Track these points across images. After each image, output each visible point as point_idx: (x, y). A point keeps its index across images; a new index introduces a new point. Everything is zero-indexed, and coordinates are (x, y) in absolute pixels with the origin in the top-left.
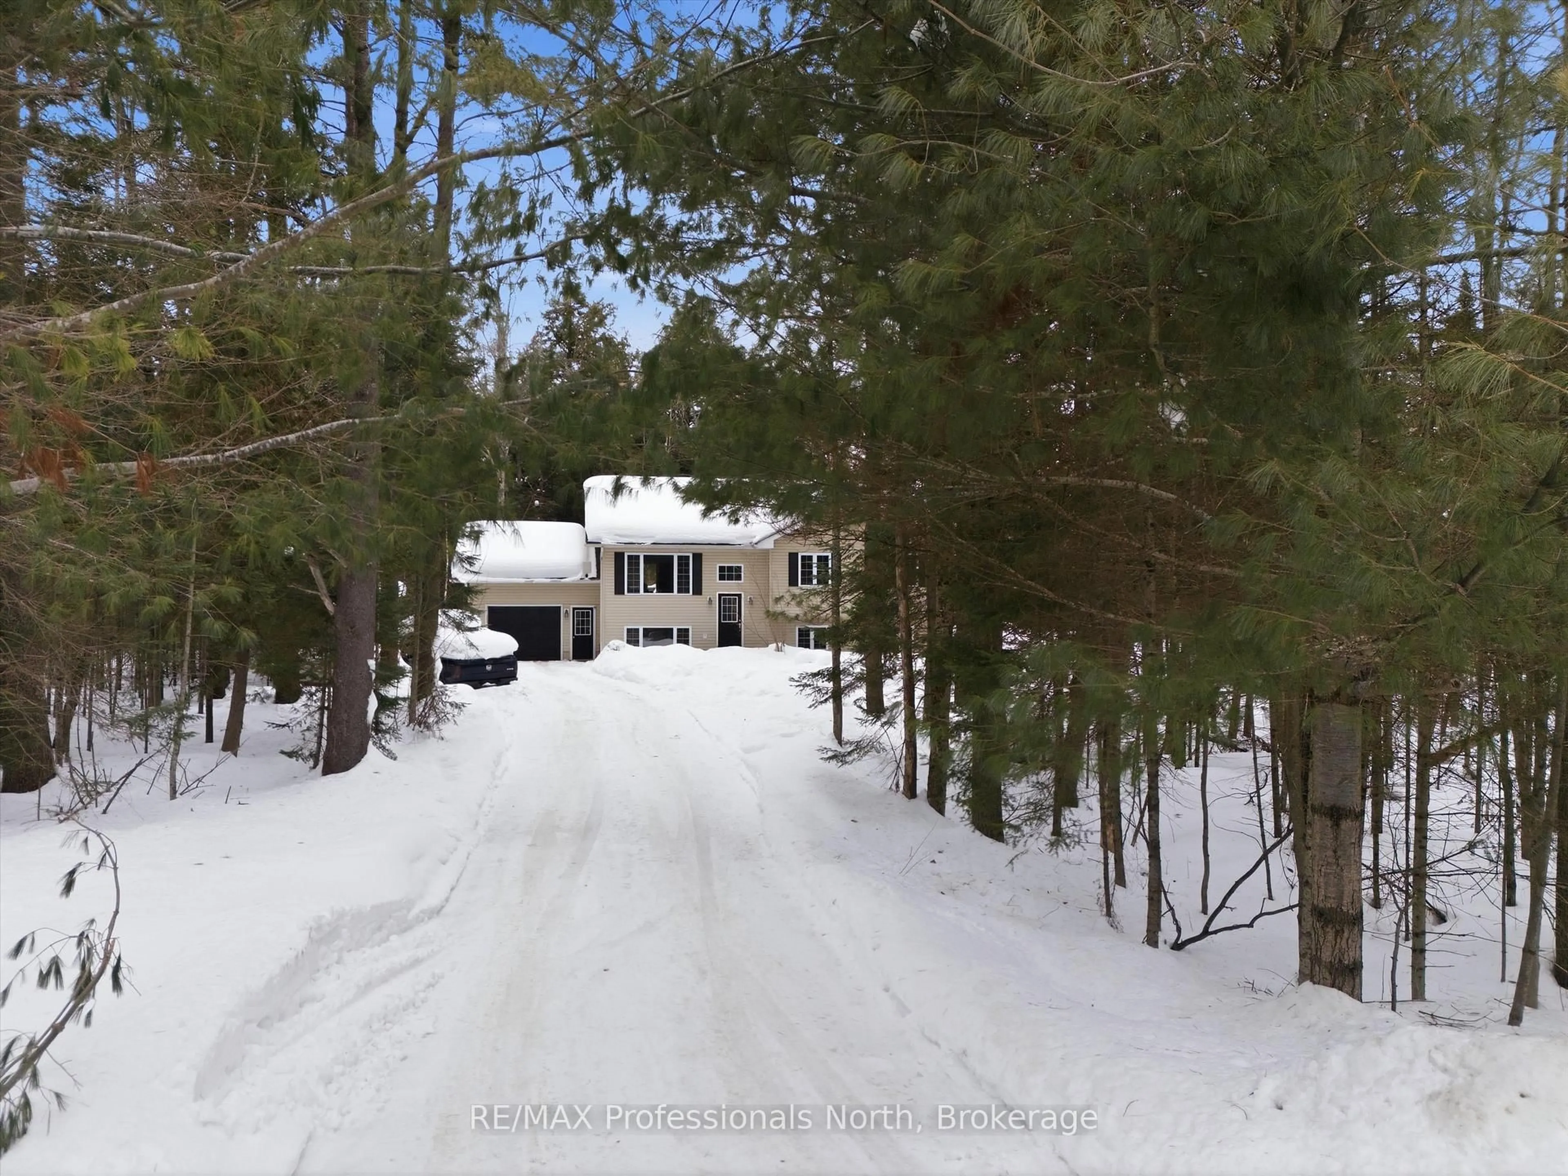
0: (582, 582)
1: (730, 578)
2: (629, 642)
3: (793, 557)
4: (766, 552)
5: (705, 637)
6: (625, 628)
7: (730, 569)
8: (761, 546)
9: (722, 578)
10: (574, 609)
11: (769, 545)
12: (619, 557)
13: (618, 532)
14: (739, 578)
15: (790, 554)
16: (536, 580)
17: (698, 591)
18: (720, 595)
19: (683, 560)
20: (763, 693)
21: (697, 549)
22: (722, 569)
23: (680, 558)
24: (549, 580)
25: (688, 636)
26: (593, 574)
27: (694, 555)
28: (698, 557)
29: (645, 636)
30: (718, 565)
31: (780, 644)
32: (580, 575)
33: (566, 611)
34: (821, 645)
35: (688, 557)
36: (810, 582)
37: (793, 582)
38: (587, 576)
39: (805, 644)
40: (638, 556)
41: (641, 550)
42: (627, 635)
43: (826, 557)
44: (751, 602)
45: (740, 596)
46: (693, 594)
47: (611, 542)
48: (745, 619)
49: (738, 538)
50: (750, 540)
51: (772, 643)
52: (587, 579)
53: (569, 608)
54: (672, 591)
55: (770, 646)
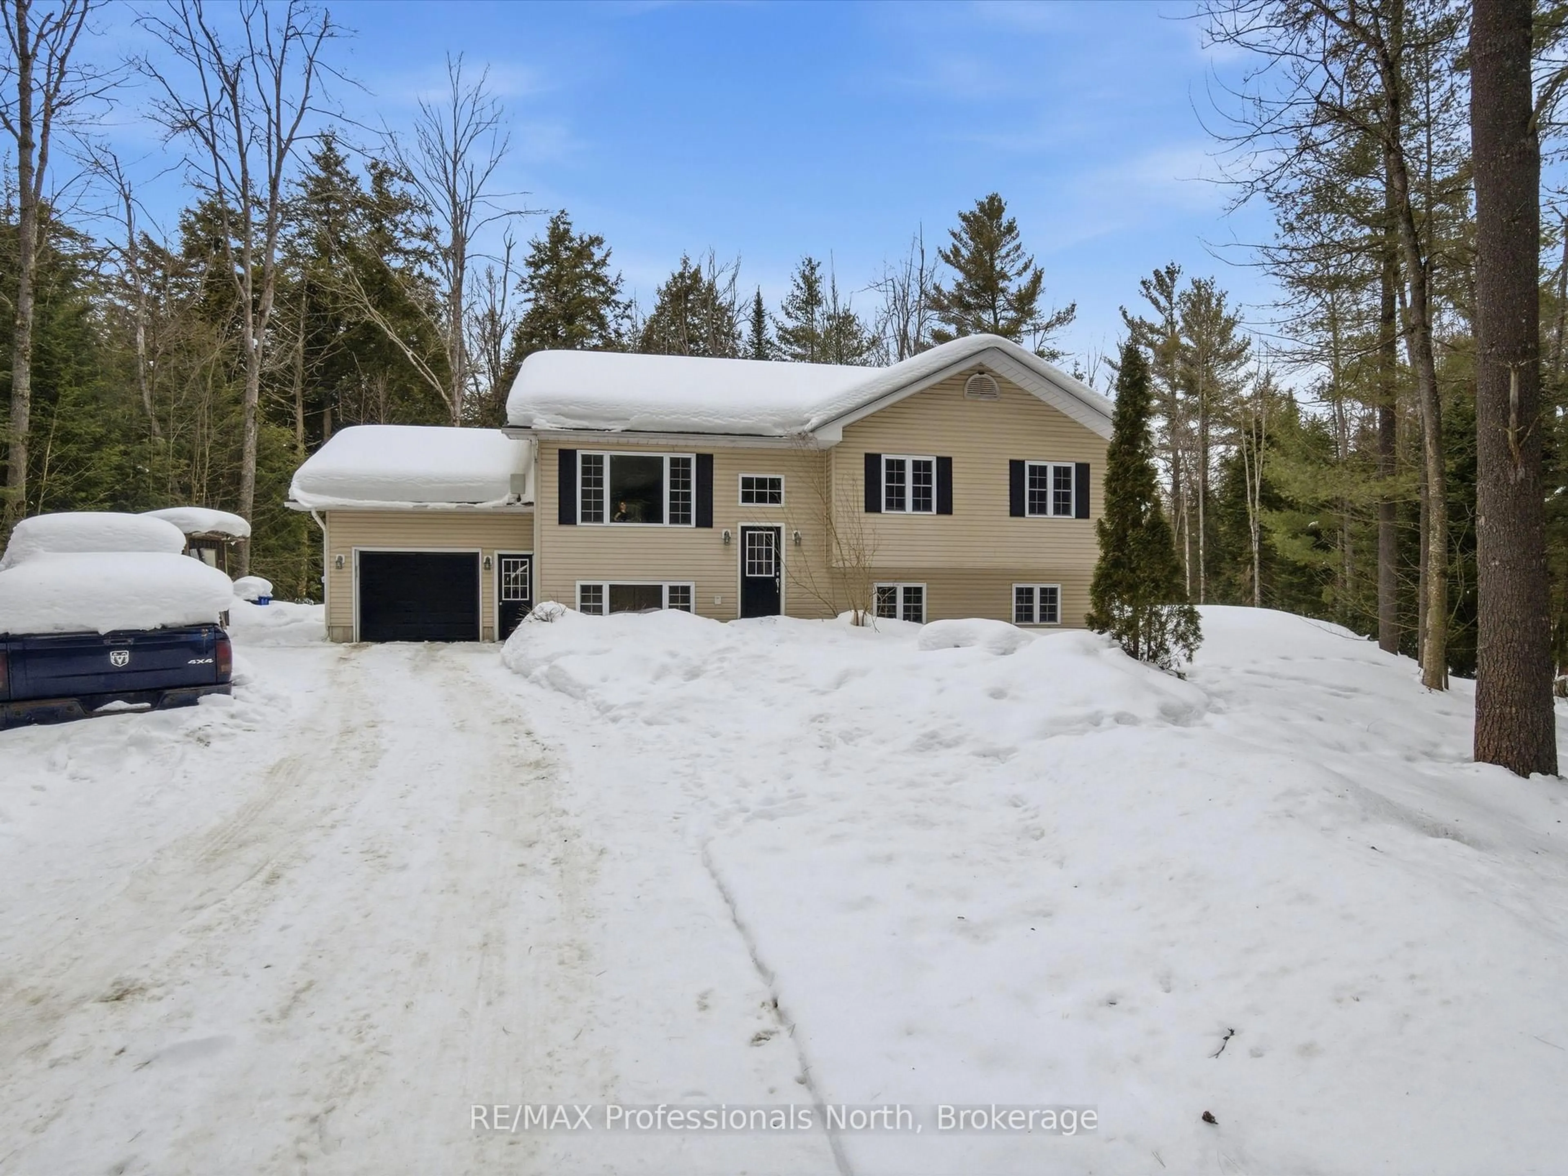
0: (511, 509)
1: (761, 498)
2: (584, 609)
3: (872, 461)
4: (828, 449)
5: (718, 602)
6: (579, 584)
7: (761, 483)
8: (818, 438)
9: (747, 498)
10: (501, 557)
11: (834, 434)
12: (566, 457)
13: (565, 409)
14: (776, 498)
15: (867, 456)
16: (432, 505)
17: (705, 520)
18: (744, 529)
19: (680, 466)
21: (705, 446)
22: (747, 483)
23: (674, 462)
24: (453, 506)
25: (688, 598)
26: (529, 495)
27: (699, 454)
28: (705, 462)
29: (611, 600)
30: (741, 476)
31: (860, 613)
32: (508, 497)
33: (488, 560)
34: (914, 614)
35: (689, 460)
36: (901, 505)
37: (872, 506)
38: (519, 499)
39: (887, 610)
40: (601, 457)
41: (608, 446)
42: (583, 599)
43: (928, 464)
44: (798, 541)
45: (778, 530)
46: (698, 526)
47: (547, 426)
48: (787, 571)
49: (777, 425)
50: (800, 429)
51: (845, 610)
52: (518, 504)
53: (492, 555)
54: (660, 520)
55: (842, 616)
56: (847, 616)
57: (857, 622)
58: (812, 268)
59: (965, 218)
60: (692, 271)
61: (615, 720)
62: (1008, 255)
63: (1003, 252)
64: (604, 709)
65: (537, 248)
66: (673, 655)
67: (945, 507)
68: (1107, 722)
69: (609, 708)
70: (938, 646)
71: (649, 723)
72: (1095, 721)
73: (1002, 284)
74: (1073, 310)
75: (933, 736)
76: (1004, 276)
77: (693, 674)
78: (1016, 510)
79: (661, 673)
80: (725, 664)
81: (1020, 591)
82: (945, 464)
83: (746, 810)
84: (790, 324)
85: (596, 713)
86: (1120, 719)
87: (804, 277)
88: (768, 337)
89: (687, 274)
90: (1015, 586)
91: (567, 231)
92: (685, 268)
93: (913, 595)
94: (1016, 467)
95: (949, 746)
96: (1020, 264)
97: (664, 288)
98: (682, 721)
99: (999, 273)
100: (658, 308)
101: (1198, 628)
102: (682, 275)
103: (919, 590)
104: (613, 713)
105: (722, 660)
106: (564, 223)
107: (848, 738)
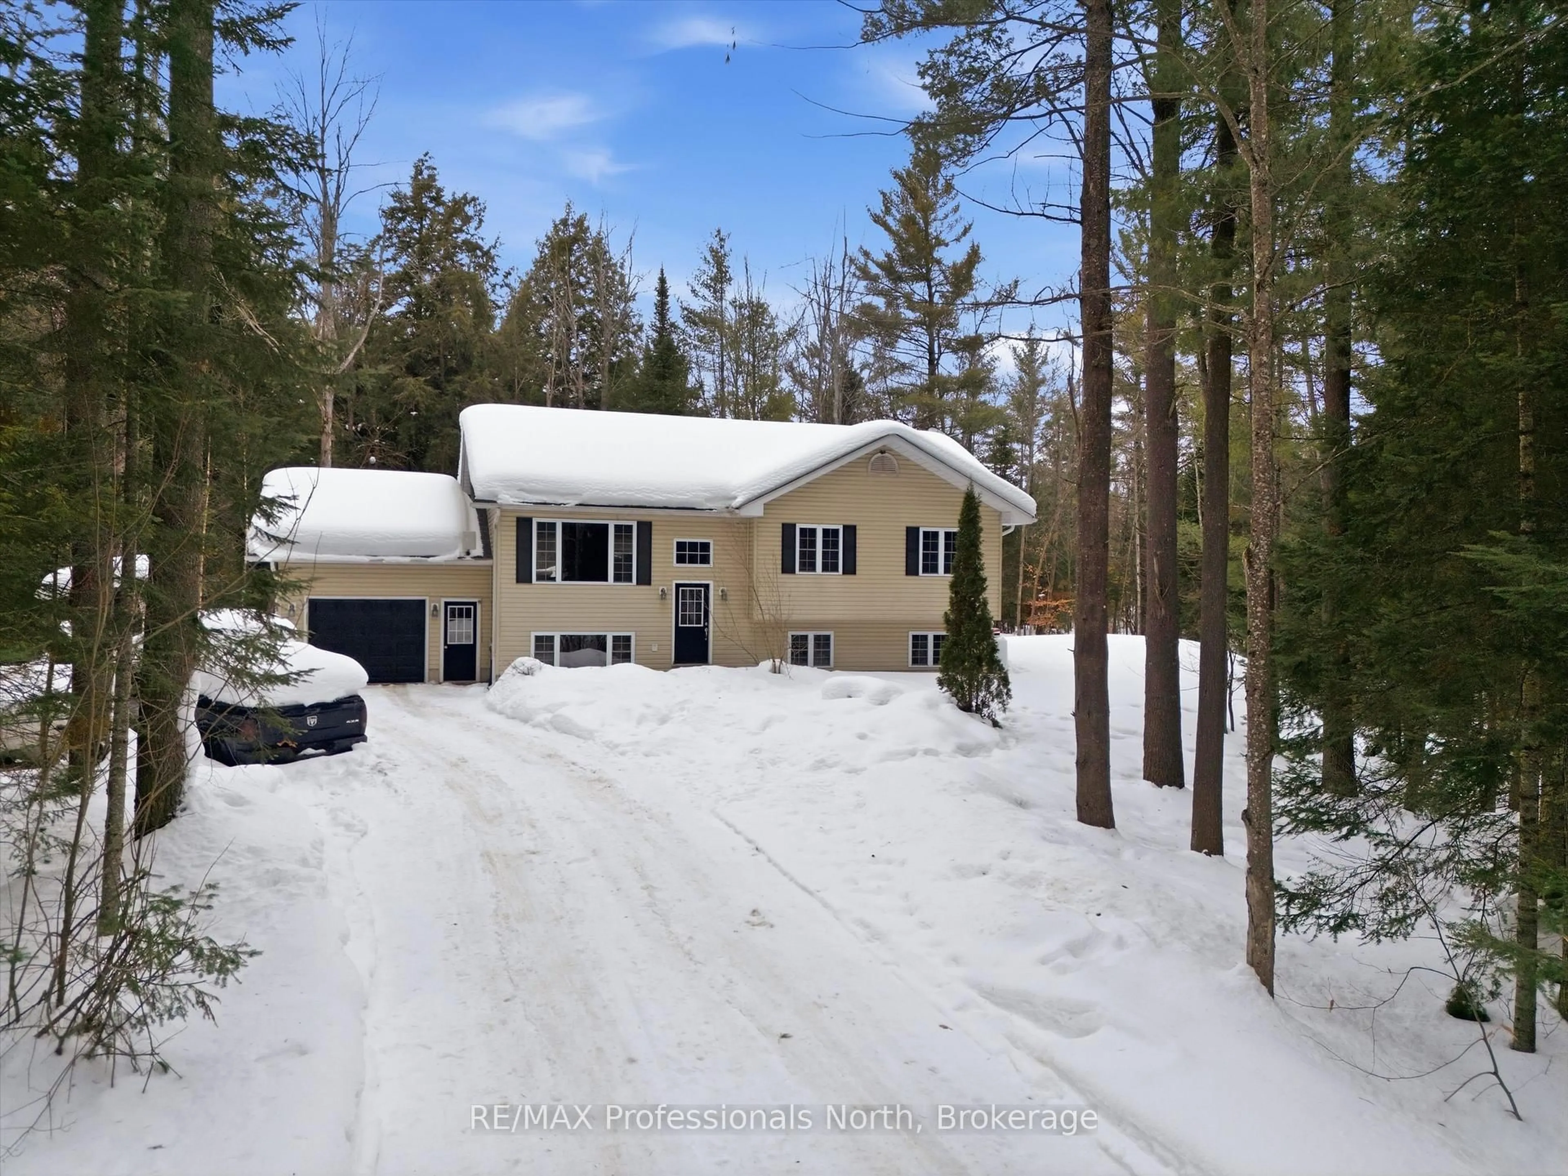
0: (460, 562)
1: (693, 560)
2: (541, 659)
3: (788, 530)
4: (749, 522)
5: (655, 649)
6: (533, 635)
7: (693, 546)
8: (745, 513)
9: (681, 559)
10: (447, 604)
11: (756, 510)
12: (523, 524)
13: (526, 486)
14: (705, 560)
15: (784, 526)
16: (387, 559)
17: (645, 579)
18: (678, 586)
19: (623, 532)
20: (821, 765)
21: (645, 515)
22: (681, 546)
23: (617, 527)
24: (407, 560)
25: (628, 647)
26: (478, 551)
27: (639, 524)
28: (645, 528)
29: (563, 649)
30: (675, 540)
31: (778, 661)
32: (458, 552)
33: (435, 607)
34: (823, 660)
35: (631, 527)
36: (812, 567)
37: (787, 568)
38: (468, 553)
39: (800, 659)
40: (554, 524)
41: (559, 515)
42: (537, 648)
43: (836, 532)
44: (724, 596)
45: (707, 587)
46: (638, 583)
47: (511, 501)
48: (715, 622)
49: (708, 500)
50: (727, 503)
51: (764, 659)
52: (468, 558)
53: (439, 603)
54: (605, 578)
55: (762, 664)
56: (767, 665)
57: (775, 670)
58: (722, 240)
59: (896, 175)
60: (576, 217)
61: (623, 754)
62: (946, 216)
63: (940, 213)
64: (613, 746)
65: (397, 197)
66: (648, 706)
67: (850, 569)
68: (919, 753)
69: (617, 746)
70: (835, 696)
71: (647, 755)
72: (913, 753)
73: (938, 254)
74: (1016, 287)
75: (822, 761)
76: (940, 243)
77: (663, 721)
78: (911, 570)
79: (641, 720)
80: (685, 713)
81: (915, 637)
82: (850, 531)
83: (725, 798)
84: (697, 305)
85: (607, 750)
86: (927, 752)
87: (712, 250)
88: (672, 320)
89: (570, 222)
90: (911, 634)
91: (432, 178)
92: (568, 214)
93: (823, 642)
94: (912, 533)
95: (831, 767)
96: (960, 229)
97: (543, 239)
98: (669, 753)
99: (937, 238)
100: (536, 262)
101: (1009, 690)
102: (564, 222)
103: (827, 638)
104: (621, 749)
105: (682, 709)
106: (428, 168)
107: (773, 763)
